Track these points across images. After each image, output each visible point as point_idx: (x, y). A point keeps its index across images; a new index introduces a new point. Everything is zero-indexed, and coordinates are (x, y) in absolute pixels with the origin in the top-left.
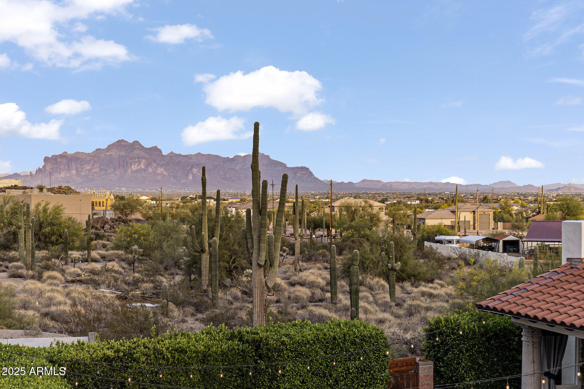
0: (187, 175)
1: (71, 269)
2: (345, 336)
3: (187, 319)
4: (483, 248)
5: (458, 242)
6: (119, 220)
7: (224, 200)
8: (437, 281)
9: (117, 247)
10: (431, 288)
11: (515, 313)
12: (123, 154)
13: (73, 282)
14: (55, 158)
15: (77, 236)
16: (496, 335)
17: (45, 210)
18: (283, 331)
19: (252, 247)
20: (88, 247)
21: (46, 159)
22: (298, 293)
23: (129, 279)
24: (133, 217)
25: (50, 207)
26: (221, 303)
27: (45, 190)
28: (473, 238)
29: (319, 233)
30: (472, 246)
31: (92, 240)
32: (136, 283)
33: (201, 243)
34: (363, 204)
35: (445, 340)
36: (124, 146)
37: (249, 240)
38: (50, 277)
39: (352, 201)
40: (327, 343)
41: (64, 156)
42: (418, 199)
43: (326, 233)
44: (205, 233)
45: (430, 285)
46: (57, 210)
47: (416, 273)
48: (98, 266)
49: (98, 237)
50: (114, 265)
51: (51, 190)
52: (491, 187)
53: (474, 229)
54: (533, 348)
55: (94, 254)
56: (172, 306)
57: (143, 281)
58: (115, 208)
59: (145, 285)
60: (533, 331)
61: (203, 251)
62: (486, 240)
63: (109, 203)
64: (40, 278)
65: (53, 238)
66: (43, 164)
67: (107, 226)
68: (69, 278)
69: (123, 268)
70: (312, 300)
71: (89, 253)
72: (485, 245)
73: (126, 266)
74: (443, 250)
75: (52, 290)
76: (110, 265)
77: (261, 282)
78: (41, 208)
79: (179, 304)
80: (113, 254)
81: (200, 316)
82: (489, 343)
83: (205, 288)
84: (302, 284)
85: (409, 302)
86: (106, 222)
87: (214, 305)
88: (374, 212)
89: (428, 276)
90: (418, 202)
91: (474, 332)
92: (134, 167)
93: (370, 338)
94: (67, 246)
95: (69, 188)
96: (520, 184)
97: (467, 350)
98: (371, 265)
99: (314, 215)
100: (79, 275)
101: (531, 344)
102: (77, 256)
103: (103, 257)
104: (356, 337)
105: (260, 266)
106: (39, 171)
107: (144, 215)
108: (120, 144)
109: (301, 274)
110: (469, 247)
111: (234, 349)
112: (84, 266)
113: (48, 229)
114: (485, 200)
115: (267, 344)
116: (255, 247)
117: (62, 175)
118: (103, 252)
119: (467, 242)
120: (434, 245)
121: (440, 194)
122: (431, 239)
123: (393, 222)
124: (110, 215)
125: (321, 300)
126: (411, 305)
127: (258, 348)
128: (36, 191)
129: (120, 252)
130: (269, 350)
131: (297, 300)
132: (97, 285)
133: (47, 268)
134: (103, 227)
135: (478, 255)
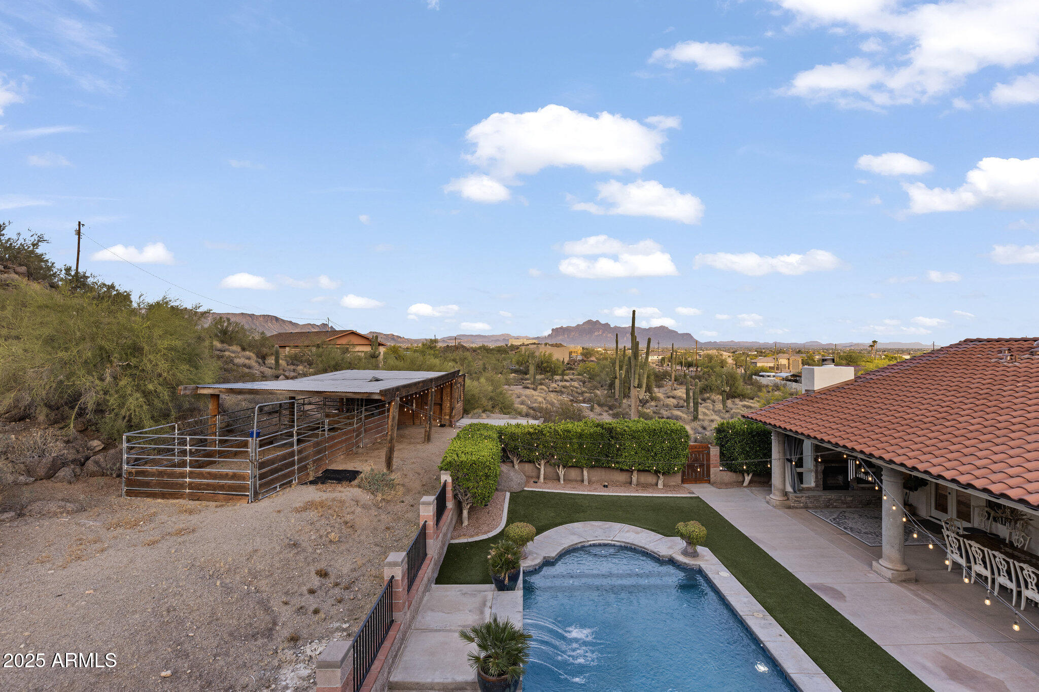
0: (624, 337)
1: (554, 385)
2: (661, 428)
3: (603, 413)
4: (790, 380)
5: (774, 376)
6: (583, 361)
7: (642, 351)
8: (755, 399)
9: (579, 374)
10: (751, 403)
11: (763, 421)
12: (591, 327)
13: (552, 391)
14: (557, 329)
15: (560, 368)
16: (758, 434)
17: (544, 355)
18: (626, 424)
19: (631, 377)
20: (563, 374)
21: (553, 330)
22: (668, 402)
23: (579, 391)
24: (592, 359)
25: (547, 353)
26: (624, 406)
27: (548, 345)
28: (784, 375)
29: (691, 369)
30: (783, 379)
31: (565, 370)
32: (582, 393)
33: (615, 373)
34: (717, 354)
35: (726, 435)
36: (591, 323)
37: (630, 373)
38: (541, 389)
39: (710, 352)
40: (651, 432)
41: (562, 328)
42: (756, 351)
43: (695, 370)
44: (617, 368)
45: (751, 401)
46: (550, 355)
47: (743, 393)
48: (568, 384)
49: (571, 369)
50: (575, 384)
51: (552, 345)
52: (804, 344)
53: (789, 369)
54: (779, 444)
55: (566, 377)
56: (596, 406)
57: (587, 392)
58: (582, 354)
59: (587, 394)
60: (778, 433)
61: (616, 378)
62: (793, 376)
63: (579, 352)
64: (535, 389)
65: (548, 369)
66: (551, 332)
67: (576, 364)
68: (551, 389)
69: (580, 385)
70: (677, 407)
71: (563, 377)
72: (792, 378)
73: (581, 384)
74: (764, 381)
75: (538, 396)
76: (573, 383)
77: (636, 396)
78: (542, 354)
79: (600, 405)
80: (576, 378)
81: (611, 412)
82: (754, 438)
83: (617, 397)
84: (673, 398)
85: (734, 410)
86: (576, 362)
87: (620, 407)
88: (723, 358)
89: (751, 395)
90: (756, 353)
91: (744, 431)
92: (596, 333)
93: (676, 431)
94: (554, 373)
95: (561, 344)
96: (824, 343)
97: (739, 442)
98: (715, 388)
99: (690, 359)
100: (556, 388)
101: (777, 442)
102: (559, 379)
103: (572, 380)
104: (668, 430)
105: (635, 387)
106: (549, 335)
107: (597, 358)
108: (589, 322)
109: (675, 391)
110: (781, 380)
111: (597, 432)
112: (561, 384)
113: (545, 365)
114: (799, 352)
115: (616, 431)
116: (632, 377)
117: (560, 338)
118: (572, 377)
119: (780, 377)
120: (758, 378)
121: (771, 348)
122: (757, 374)
123: (736, 364)
124: (580, 358)
125: (682, 407)
126: (734, 412)
127: (611, 432)
128: (543, 346)
129: (580, 377)
130: (616, 433)
131: (667, 406)
132: (562, 393)
133: (541, 384)
134: (574, 364)
135: (786, 384)
